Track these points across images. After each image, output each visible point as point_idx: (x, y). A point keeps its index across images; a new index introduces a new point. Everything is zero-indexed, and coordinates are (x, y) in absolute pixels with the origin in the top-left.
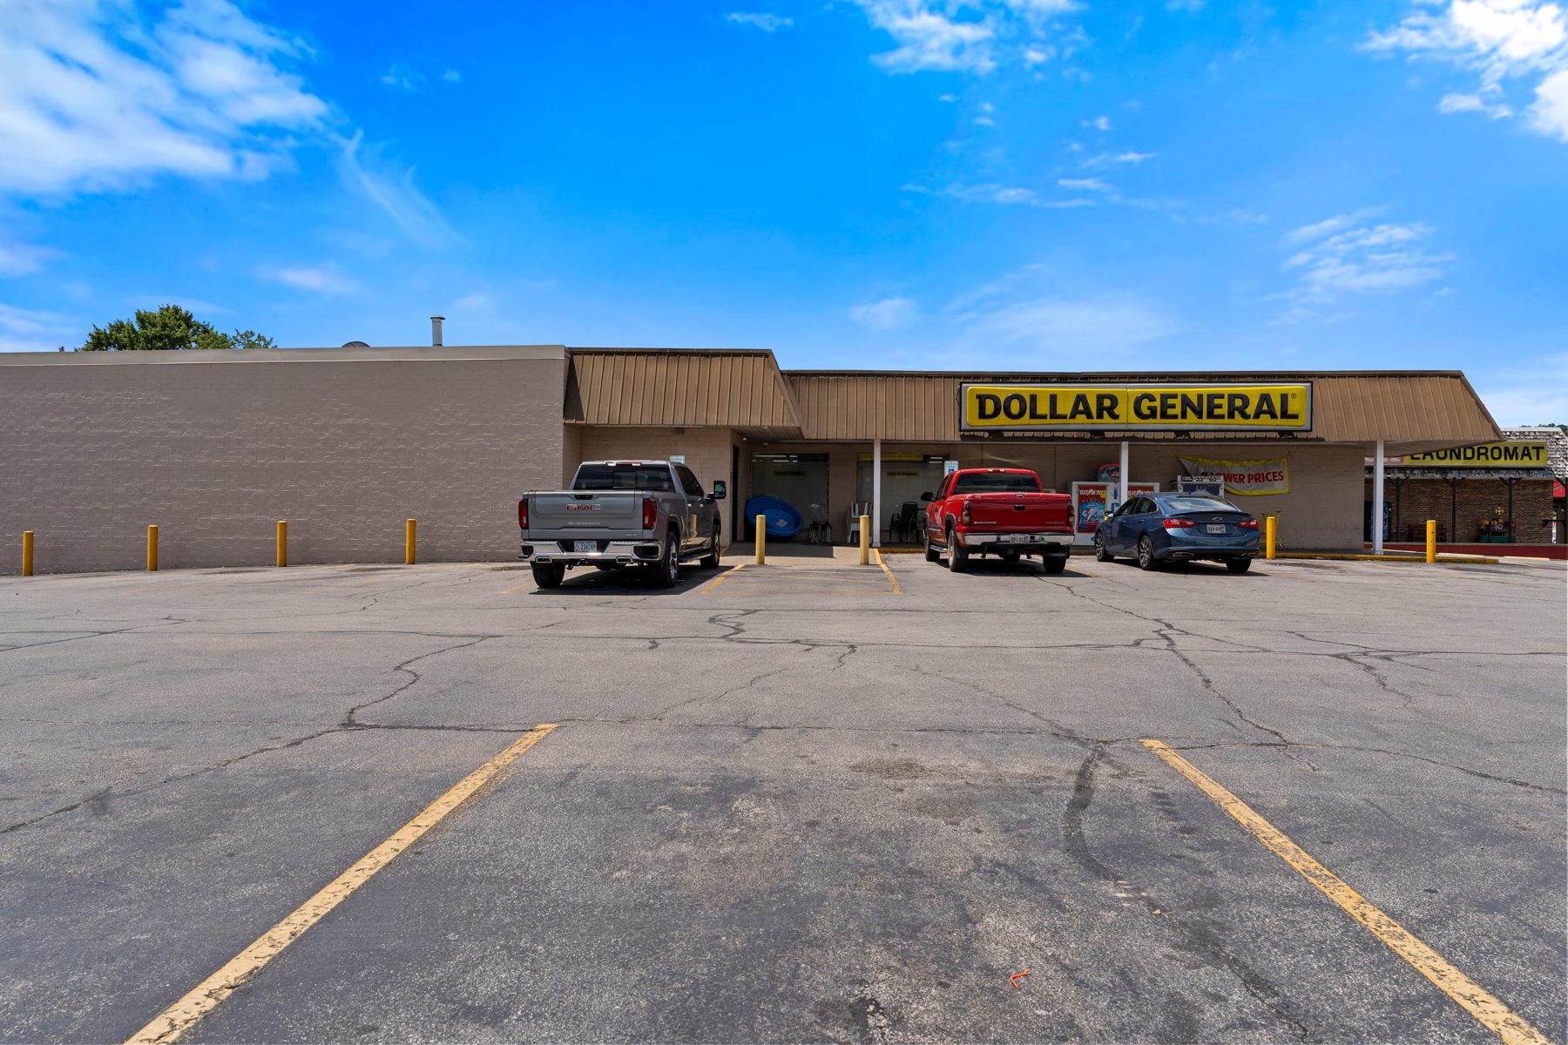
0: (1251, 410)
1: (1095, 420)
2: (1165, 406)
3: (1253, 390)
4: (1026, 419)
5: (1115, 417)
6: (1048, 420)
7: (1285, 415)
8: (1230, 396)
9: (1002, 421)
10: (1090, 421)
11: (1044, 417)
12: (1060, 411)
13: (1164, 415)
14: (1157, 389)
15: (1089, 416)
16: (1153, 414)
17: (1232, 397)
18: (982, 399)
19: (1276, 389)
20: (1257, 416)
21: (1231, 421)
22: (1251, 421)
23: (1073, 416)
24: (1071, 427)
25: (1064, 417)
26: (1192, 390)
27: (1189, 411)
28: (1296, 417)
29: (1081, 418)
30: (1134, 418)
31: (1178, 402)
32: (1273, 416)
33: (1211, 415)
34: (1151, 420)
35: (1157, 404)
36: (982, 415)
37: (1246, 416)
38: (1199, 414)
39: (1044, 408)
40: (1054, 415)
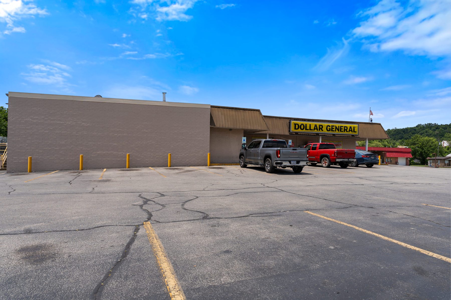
0: (348, 130)
1: (318, 131)
2: (332, 128)
3: (348, 126)
4: (304, 130)
5: (322, 130)
6: (309, 131)
7: (354, 132)
8: (344, 126)
9: (299, 130)
10: (317, 131)
11: (308, 130)
12: (311, 129)
13: (332, 131)
14: (331, 124)
15: (317, 130)
16: (330, 130)
17: (345, 127)
18: (295, 124)
19: (352, 125)
20: (349, 132)
21: (344, 132)
22: (348, 133)
23: (314, 130)
24: (313, 132)
25: (312, 130)
26: (337, 125)
27: (337, 130)
28: (356, 132)
29: (316, 130)
30: (326, 131)
31: (334, 127)
32: (352, 132)
33: (341, 131)
34: (329, 132)
35: (331, 128)
36: (295, 129)
37: (347, 131)
38: (338, 131)
39: (308, 128)
40: (310, 129)
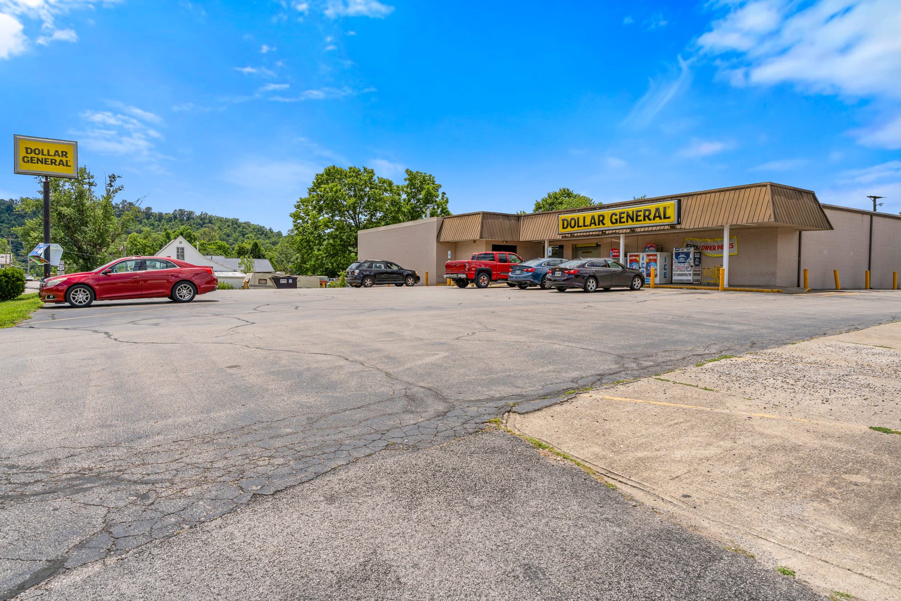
0: (652, 217)
2: (621, 218)
3: (653, 207)
4: (576, 228)
5: (604, 224)
6: (583, 228)
7: (665, 218)
9: (569, 229)
10: (596, 227)
11: (581, 226)
12: (586, 224)
13: (620, 222)
14: (617, 211)
15: (596, 225)
16: (617, 222)
17: (645, 211)
18: (563, 220)
19: (662, 205)
20: (654, 219)
21: (645, 222)
22: (652, 221)
23: (590, 225)
24: (591, 230)
25: (587, 226)
26: (630, 209)
27: (629, 219)
28: (669, 218)
29: (593, 226)
30: (610, 224)
31: (625, 215)
32: (661, 218)
33: (637, 220)
34: (616, 225)
35: (618, 217)
36: (563, 228)
37: (650, 220)
38: (632, 220)
39: (581, 223)
